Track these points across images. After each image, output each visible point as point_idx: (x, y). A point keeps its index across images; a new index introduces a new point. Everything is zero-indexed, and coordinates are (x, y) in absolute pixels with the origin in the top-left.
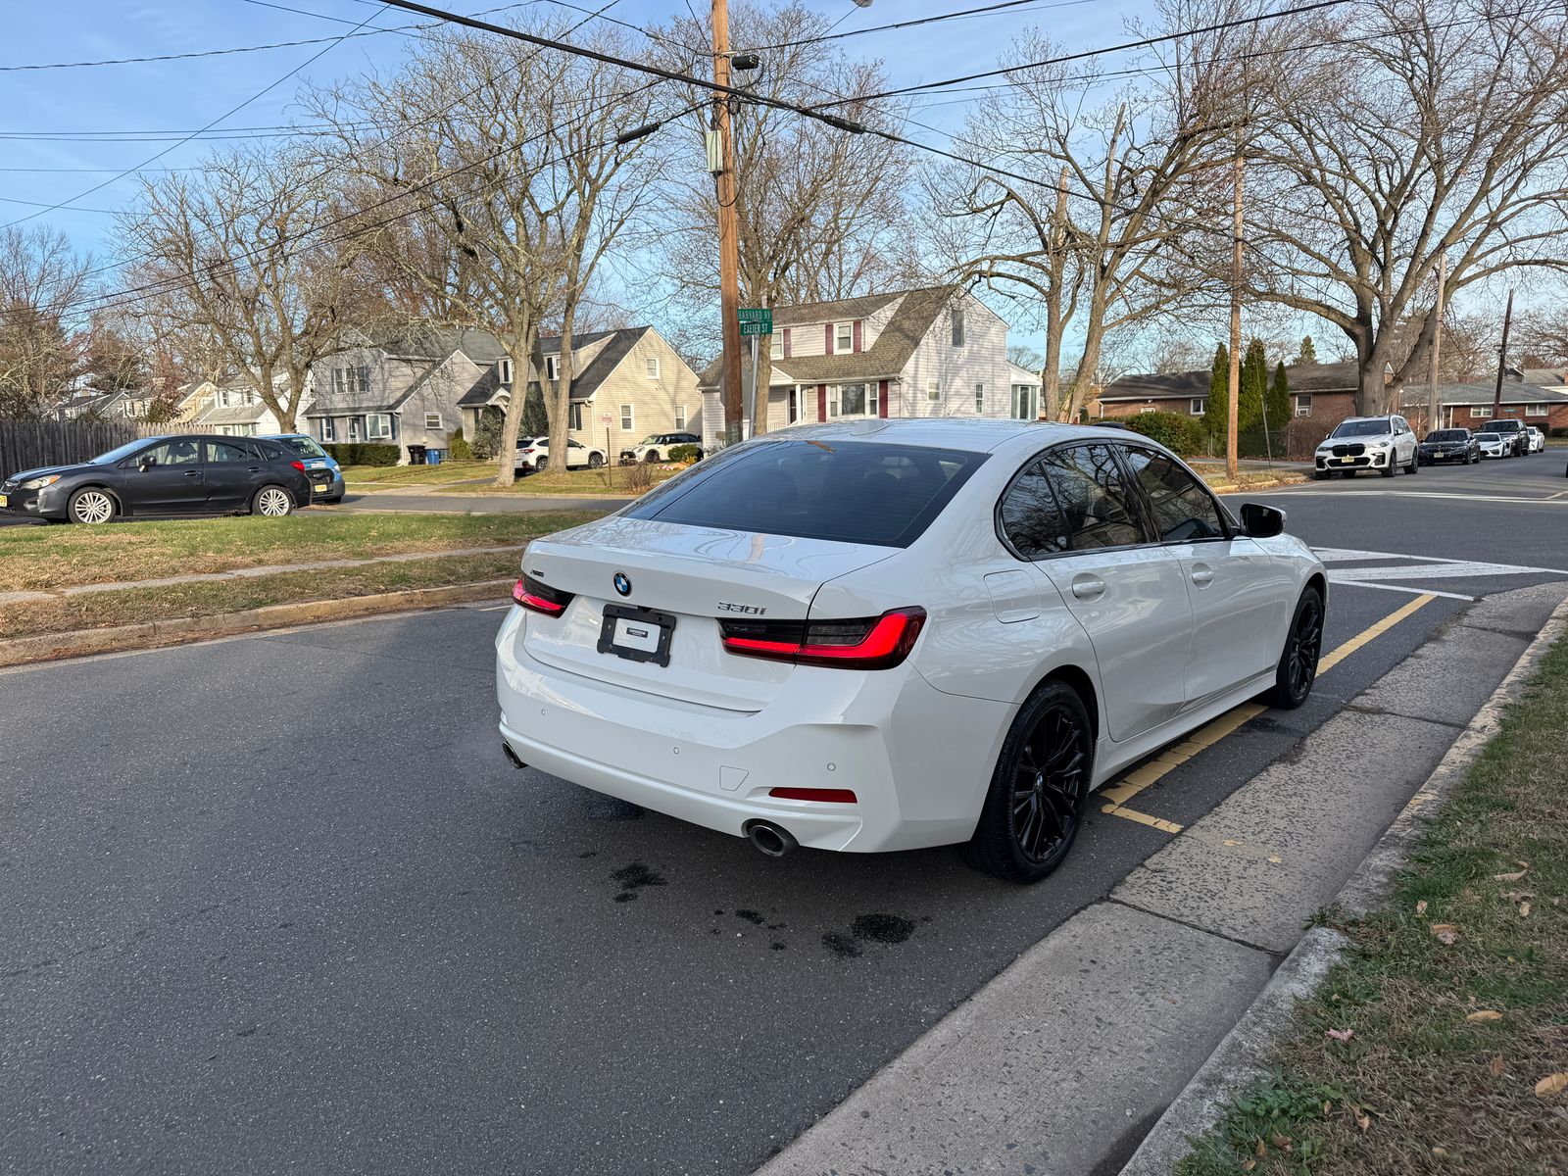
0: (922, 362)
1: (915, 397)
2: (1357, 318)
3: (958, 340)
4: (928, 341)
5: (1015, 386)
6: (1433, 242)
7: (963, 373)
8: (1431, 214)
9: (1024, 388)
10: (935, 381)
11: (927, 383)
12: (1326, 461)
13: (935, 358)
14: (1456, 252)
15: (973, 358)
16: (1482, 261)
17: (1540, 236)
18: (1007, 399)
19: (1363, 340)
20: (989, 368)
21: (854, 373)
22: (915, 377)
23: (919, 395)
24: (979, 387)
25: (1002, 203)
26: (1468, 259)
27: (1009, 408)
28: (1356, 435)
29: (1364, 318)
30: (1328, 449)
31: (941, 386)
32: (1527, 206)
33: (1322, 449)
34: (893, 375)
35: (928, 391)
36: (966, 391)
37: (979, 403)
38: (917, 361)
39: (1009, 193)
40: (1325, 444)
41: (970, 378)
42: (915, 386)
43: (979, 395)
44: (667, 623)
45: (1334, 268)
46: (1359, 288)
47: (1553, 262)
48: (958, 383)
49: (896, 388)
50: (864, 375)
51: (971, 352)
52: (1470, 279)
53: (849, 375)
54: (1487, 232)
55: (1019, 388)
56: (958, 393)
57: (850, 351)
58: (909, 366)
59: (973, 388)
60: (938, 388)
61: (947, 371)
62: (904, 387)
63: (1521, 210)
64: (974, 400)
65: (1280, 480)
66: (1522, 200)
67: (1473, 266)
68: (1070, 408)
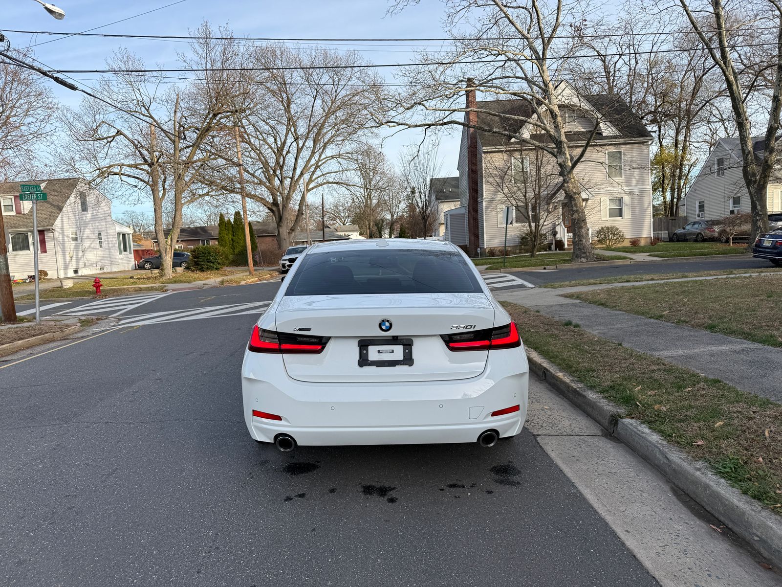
0: (65, 220)
1: (63, 240)
2: (273, 203)
3: (84, 208)
4: (67, 208)
5: (118, 234)
6: (298, 171)
7: (90, 226)
8: (296, 159)
9: (124, 235)
10: (74, 230)
11: (70, 231)
12: (286, 265)
13: (72, 218)
14: (306, 176)
15: (94, 218)
16: (316, 181)
17: (335, 172)
18: (115, 240)
19: (277, 213)
20: (103, 223)
21: (19, 226)
22: (62, 229)
23: (66, 239)
24: (100, 234)
25: (114, 137)
26: (311, 180)
27: (117, 245)
28: (293, 254)
29: (275, 203)
30: (286, 260)
31: (78, 233)
32: (328, 160)
33: (284, 260)
34: (48, 228)
35: (71, 236)
36: (92, 236)
37: (100, 242)
38: (62, 219)
39: (118, 132)
40: (284, 258)
41: (94, 229)
42: (63, 234)
43: (100, 238)
44: (407, 343)
45: (260, 180)
46: (272, 191)
47: (340, 183)
48: (87, 232)
49: (51, 235)
50: (27, 227)
51: (93, 214)
52: (312, 188)
53: (16, 227)
54: (316, 169)
55: (121, 235)
56: (88, 237)
57: (14, 213)
58: (58, 222)
59: (96, 234)
60: (76, 235)
61: (81, 226)
62: (56, 235)
63: (326, 161)
64: (97, 241)
65: (271, 275)
66: (327, 157)
67: (313, 183)
68: (171, 243)
